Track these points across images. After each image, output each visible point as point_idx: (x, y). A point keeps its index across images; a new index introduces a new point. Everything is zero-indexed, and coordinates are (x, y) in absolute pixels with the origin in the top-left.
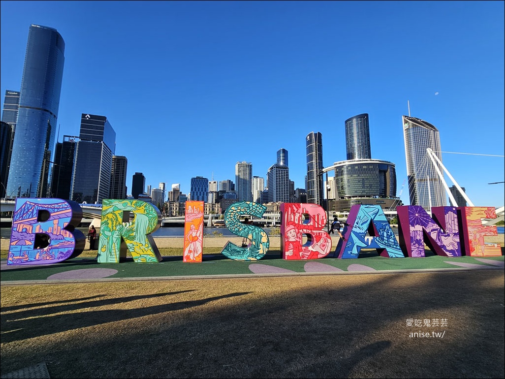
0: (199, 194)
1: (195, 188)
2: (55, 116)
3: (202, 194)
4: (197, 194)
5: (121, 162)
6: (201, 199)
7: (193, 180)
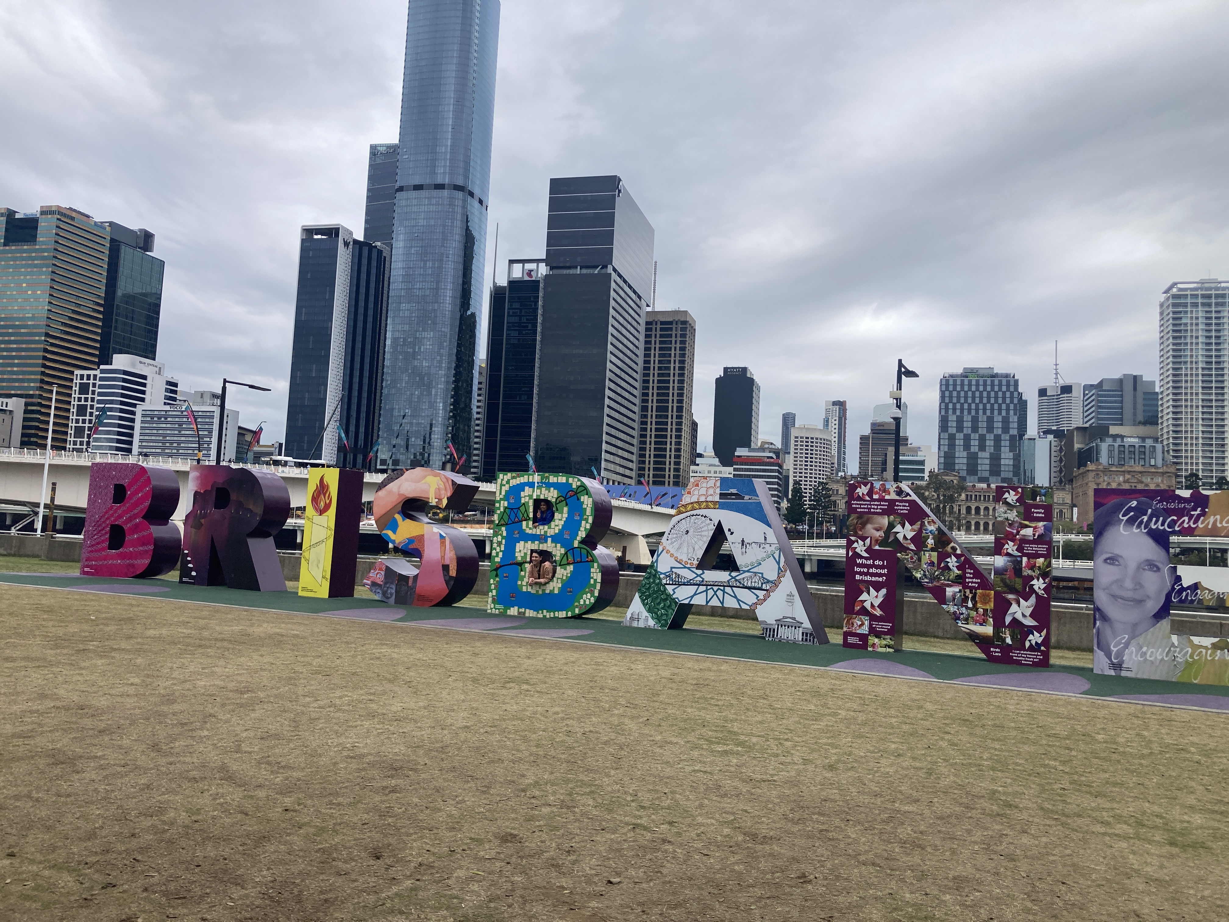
0: (974, 443)
1: (960, 421)
2: (479, 201)
3: (990, 443)
4: (967, 446)
5: (676, 334)
6: (987, 467)
7: (947, 385)
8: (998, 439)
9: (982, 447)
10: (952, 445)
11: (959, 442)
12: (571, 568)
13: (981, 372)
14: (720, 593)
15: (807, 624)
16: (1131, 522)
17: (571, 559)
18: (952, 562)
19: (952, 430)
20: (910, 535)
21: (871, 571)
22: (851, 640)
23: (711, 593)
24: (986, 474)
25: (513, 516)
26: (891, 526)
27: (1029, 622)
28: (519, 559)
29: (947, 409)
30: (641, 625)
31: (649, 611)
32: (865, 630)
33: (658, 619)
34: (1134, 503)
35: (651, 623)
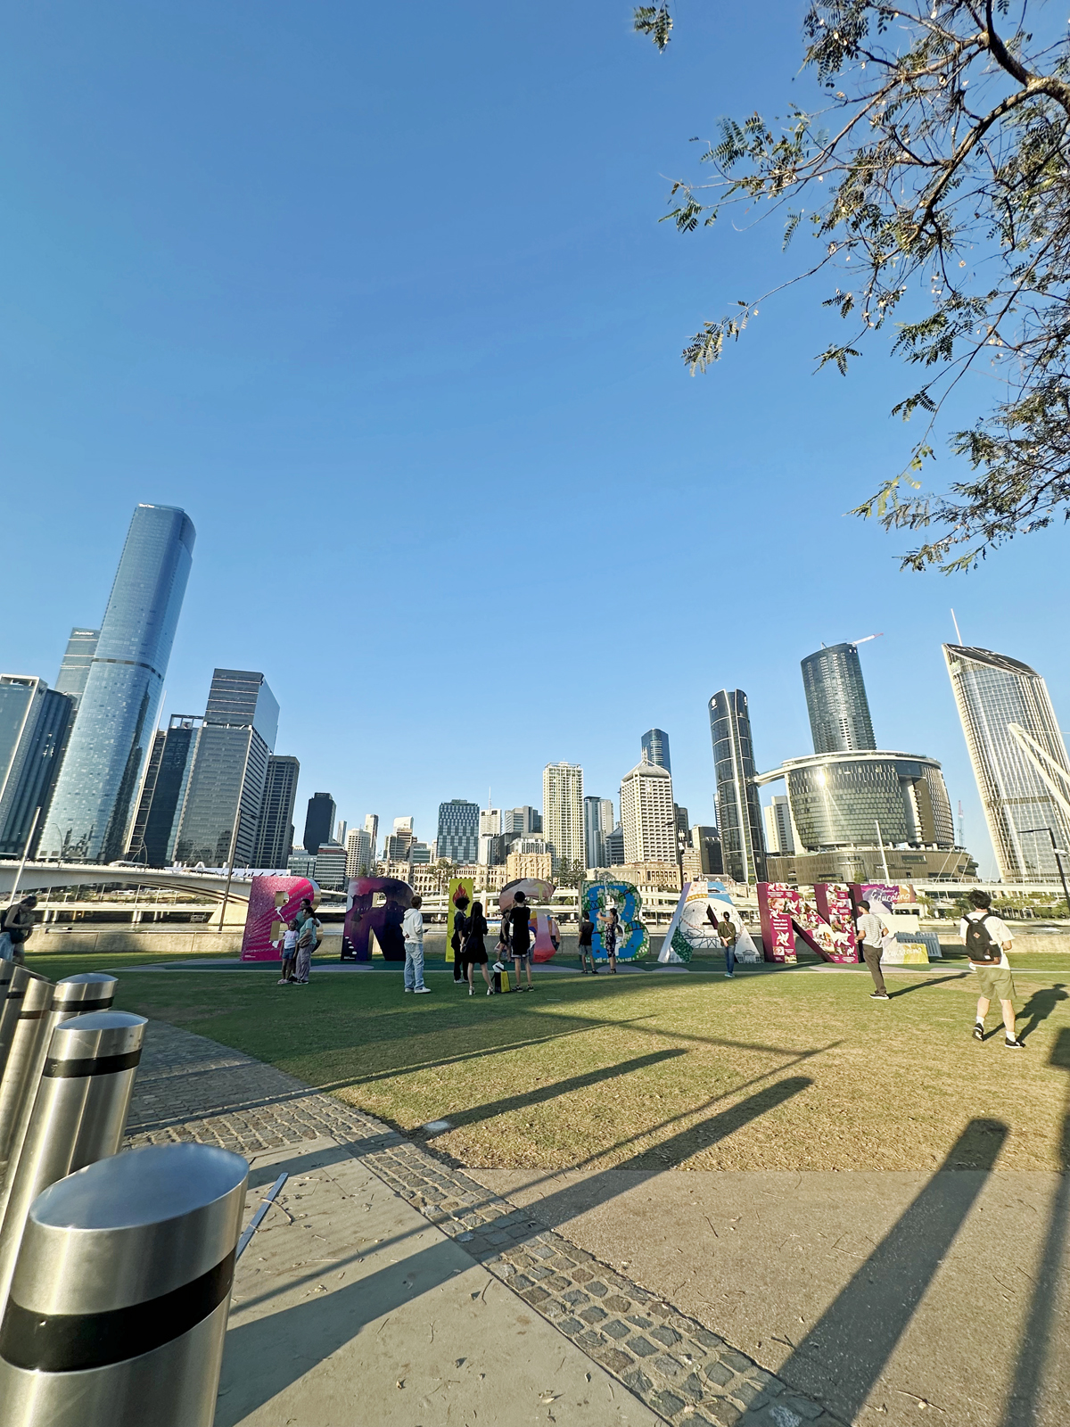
0: (456, 842)
1: (449, 828)
2: (159, 676)
3: (464, 841)
4: (452, 843)
5: (285, 770)
6: (462, 855)
7: (443, 809)
8: (468, 839)
9: (460, 844)
10: (444, 842)
11: (448, 841)
12: (631, 933)
13: (461, 803)
14: (714, 941)
15: (757, 953)
16: (876, 898)
17: (631, 928)
18: (813, 919)
19: (445, 834)
20: (794, 907)
21: (781, 924)
22: (778, 959)
23: (709, 941)
24: (462, 858)
25: (593, 905)
26: (786, 903)
27: (847, 944)
28: (600, 930)
29: (443, 822)
30: (675, 962)
31: (679, 953)
32: (783, 954)
33: (684, 958)
34: (875, 891)
35: (680, 960)
